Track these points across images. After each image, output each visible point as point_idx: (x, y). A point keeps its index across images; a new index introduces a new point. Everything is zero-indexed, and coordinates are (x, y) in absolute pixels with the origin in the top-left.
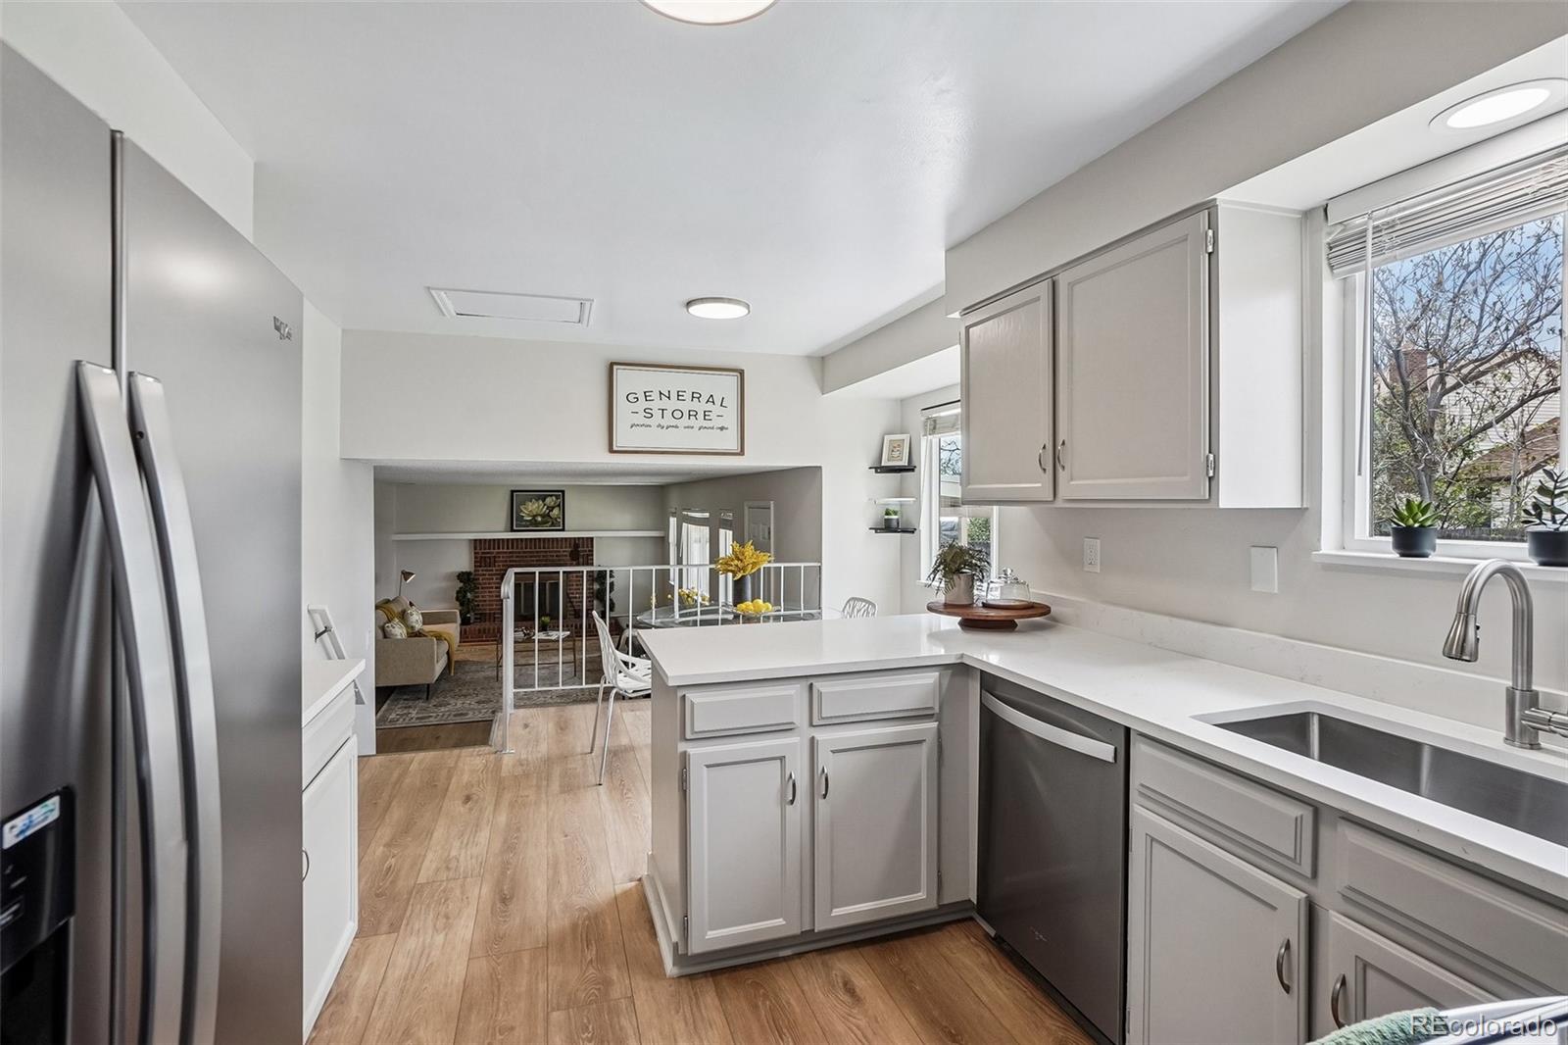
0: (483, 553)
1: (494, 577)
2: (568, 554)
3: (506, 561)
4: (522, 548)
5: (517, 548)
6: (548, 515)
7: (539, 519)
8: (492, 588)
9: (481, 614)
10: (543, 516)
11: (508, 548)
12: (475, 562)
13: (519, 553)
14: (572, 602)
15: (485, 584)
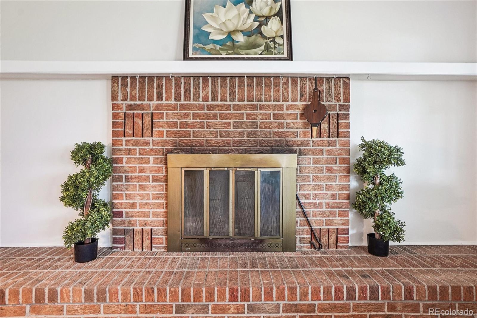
0: (130, 107)
1: (152, 158)
2: (298, 112)
3: (174, 125)
4: (205, 99)
5: (197, 98)
6: (258, 31)
7: (240, 38)
8: (147, 179)
9: (125, 232)
10: (248, 33)
11: (178, 98)
12: (114, 125)
13: (201, 108)
14: (305, 215)
15: (134, 170)
